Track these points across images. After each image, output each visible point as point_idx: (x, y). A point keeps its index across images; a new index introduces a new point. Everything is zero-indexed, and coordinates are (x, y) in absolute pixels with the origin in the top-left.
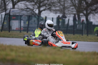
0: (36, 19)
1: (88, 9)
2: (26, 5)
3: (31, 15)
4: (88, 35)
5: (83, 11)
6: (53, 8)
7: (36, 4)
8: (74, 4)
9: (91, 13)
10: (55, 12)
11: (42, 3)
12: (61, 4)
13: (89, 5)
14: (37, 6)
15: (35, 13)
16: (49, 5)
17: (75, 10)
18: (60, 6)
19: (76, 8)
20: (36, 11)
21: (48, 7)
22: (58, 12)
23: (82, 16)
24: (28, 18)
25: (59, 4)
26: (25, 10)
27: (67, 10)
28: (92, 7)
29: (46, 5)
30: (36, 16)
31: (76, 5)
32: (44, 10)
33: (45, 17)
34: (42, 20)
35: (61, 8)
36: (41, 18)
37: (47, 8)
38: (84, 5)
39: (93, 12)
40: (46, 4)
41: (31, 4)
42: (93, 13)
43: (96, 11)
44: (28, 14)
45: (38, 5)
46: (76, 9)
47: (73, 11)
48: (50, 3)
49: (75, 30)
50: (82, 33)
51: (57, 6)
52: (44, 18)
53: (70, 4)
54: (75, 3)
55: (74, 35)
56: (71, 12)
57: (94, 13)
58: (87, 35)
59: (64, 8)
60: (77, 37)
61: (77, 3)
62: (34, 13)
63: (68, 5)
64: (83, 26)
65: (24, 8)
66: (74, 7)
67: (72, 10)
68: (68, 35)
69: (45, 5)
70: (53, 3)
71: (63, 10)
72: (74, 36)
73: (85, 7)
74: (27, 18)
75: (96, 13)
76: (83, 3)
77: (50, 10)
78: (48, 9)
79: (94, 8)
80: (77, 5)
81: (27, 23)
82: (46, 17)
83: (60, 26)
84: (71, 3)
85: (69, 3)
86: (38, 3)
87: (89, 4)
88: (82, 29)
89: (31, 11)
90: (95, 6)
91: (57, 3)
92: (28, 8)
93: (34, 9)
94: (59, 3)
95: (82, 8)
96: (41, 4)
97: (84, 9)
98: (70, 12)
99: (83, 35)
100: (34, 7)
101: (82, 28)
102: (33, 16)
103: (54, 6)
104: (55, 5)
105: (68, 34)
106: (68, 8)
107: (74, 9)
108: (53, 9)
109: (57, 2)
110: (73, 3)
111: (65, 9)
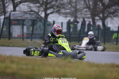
0: (42, 24)
1: (105, 12)
2: (30, 7)
3: (35, 19)
4: (105, 44)
5: (99, 14)
6: (62, 10)
7: (41, 6)
8: (88, 6)
9: (109, 17)
10: (65, 15)
11: (50, 5)
12: (72, 6)
13: (106, 7)
14: (43, 8)
15: (41, 17)
16: (58, 7)
17: (90, 13)
18: (71, 8)
19: (91, 11)
20: (41, 14)
21: (57, 10)
22: (69, 15)
23: (97, 20)
24: (32, 23)
25: (70, 6)
26: (29, 13)
27: (79, 13)
28: (109, 9)
29: (54, 7)
30: (42, 20)
31: (90, 7)
32: (52, 13)
33: (53, 22)
34: (50, 25)
35: (71, 10)
36: (48, 23)
37: (55, 11)
38: (100, 7)
39: (111, 15)
40: (54, 5)
41: (35, 6)
42: (111, 17)
43: (115, 15)
44: (32, 17)
47: (86, 15)
48: (58, 4)
51: (67, 7)
53: (83, 5)
54: (89, 4)
56: (84, 16)
57: (113, 17)
58: (103, 43)
59: (76, 10)
61: (91, 5)
62: (39, 17)
63: (81, 7)
64: (98, 33)
65: (27, 11)
66: (88, 9)
67: (85, 13)
69: (52, 7)
71: (74, 13)
73: (101, 10)
74: (30, 22)
75: (115, 16)
76: (99, 4)
77: (59, 13)
78: (57, 11)
79: (112, 11)
80: (92, 7)
81: (31, 29)
83: (71, 33)
84: (85, 4)
85: (81, 4)
86: (44, 5)
88: (98, 36)
89: (35, 15)
90: (113, 8)
91: (68, 5)
92: (31, 11)
93: (39, 12)
94: (70, 4)
96: (48, 6)
97: (99, 12)
98: (83, 15)
100: (39, 10)
101: (97, 34)
102: (38, 20)
103: (63, 8)
104: (65, 6)
106: (81, 10)
107: (88, 12)
108: (62, 12)
110: (86, 4)
111: (77, 12)
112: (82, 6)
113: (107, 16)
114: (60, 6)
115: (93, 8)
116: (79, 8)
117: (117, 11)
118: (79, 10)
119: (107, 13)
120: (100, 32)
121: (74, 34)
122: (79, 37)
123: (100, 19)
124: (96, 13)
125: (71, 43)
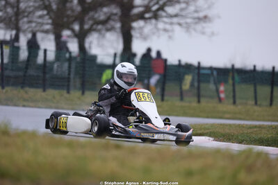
1: (86, 18)
4: (83, 93)
5: (72, 22)
8: (47, 3)
9: (95, 30)
13: (86, 9)
17: (50, 21)
18: (5, 6)
19: (52, 14)
22: (2, 25)
25: (3, 3)
27: (25, 19)
28: (96, 12)
31: (50, 5)
35: (6, 12)
38: (74, 8)
39: (100, 27)
42: (99, 31)
43: (108, 26)
46: (51, 18)
47: (42, 24)
49: (47, 76)
50: (68, 86)
53: (35, 1)
55: (44, 91)
56: (36, 27)
57: (103, 32)
58: (81, 92)
59: (18, 14)
60: (54, 97)
63: (30, 7)
64: (70, 67)
66: (45, 12)
67: (40, 20)
68: (26, 92)
71: (13, 19)
72: (43, 94)
73: (76, 13)
75: (108, 30)
76: (72, 2)
79: (102, 17)
80: (54, 7)
83: (5, 66)
87: (89, 3)
88: (69, 74)
90: (105, 10)
95: (68, 16)
97: (73, 19)
98: (34, 25)
99: (72, 92)
101: (67, 71)
105: (27, 89)
106: (30, 13)
107: (47, 17)
111: (20, 17)
112: (31, 4)
113: (90, 30)
115: (58, 9)
116: (26, 8)
117: (113, 17)
118: (26, 14)
119: (91, 22)
120: (73, 65)
121: (12, 70)
122: (25, 76)
123: (73, 35)
124: (65, 20)
125: (4, 91)
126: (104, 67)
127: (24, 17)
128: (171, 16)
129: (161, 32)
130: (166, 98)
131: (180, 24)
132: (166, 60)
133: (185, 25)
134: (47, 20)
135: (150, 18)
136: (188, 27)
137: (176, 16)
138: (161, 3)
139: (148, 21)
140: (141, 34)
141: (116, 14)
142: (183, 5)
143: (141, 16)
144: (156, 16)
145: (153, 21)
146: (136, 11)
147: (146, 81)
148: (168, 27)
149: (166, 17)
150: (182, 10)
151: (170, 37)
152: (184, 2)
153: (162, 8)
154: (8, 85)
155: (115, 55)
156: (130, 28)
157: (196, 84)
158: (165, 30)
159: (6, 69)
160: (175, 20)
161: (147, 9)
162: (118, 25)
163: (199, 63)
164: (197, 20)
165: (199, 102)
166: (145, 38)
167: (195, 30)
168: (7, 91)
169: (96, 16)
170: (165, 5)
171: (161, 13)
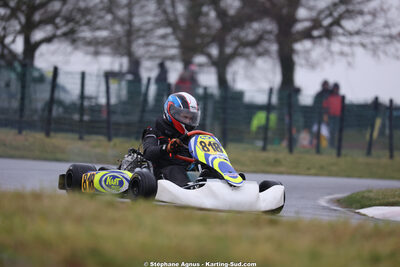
0: (13, 76)
1: (228, 38)
5: (208, 44)
6: (83, 31)
7: (13, 14)
8: (172, 17)
9: (242, 55)
10: (91, 49)
11: (42, 11)
12: (115, 17)
13: (230, 23)
14: (20, 23)
15: (11, 52)
16: (68, 19)
17: (176, 43)
18: (112, 23)
19: (181, 36)
20: (14, 41)
21: (64, 29)
22: (107, 50)
23: (201, 65)
25: (109, 17)
27: (141, 41)
28: (242, 30)
29: (58, 20)
30: (17, 65)
31: (176, 21)
32: (48, 40)
33: (52, 69)
34: (41, 79)
35: (114, 32)
36: (36, 74)
37: (59, 32)
38: (211, 24)
39: (248, 50)
40: (57, 14)
42: (246, 56)
43: (260, 49)
45: (23, 19)
46: (178, 39)
47: (164, 48)
48: (71, 11)
51: (99, 23)
52: (49, 75)
53: (155, 15)
54: (174, 13)
56: (156, 51)
57: (253, 57)
59: (131, 33)
61: (182, 14)
62: (6, 52)
63: (146, 23)
64: (205, 109)
66: (169, 30)
67: (161, 42)
69: (50, 20)
70: (85, 11)
71: (124, 40)
73: (213, 32)
75: (260, 55)
76: (207, 14)
77: (74, 41)
78: (65, 35)
79: (251, 37)
80: (182, 22)
82: (56, 70)
83: (112, 109)
84: (160, 12)
85: (148, 13)
86: (23, 12)
87: (232, 17)
90: (256, 25)
91: (102, 13)
93: (4, 37)
94: (109, 10)
95: (202, 36)
96: (37, 17)
97: (209, 39)
98: (153, 49)
100: (4, 28)
103: (88, 23)
104: (94, 18)
106: (147, 31)
107: (172, 38)
108: (84, 38)
109: (101, 10)
110: (165, 12)
111: (134, 37)
112: (149, 18)
113: (235, 55)
114: (78, 17)
115: (188, 25)
116: (142, 24)
117: (267, 37)
118: (142, 33)
119: (235, 44)
122: (141, 121)
123: (209, 62)
124: (198, 41)
125: (112, 143)
126: (254, 108)
127: (139, 37)
128: (351, 34)
129: (337, 57)
130: (343, 152)
131: (363, 46)
132: (343, 98)
133: (370, 46)
134: (173, 41)
135: (320, 37)
136: (374, 50)
137: (358, 33)
138: (336, 14)
139: (318, 41)
140: (307, 60)
141: (270, 32)
142: (368, 18)
143: (307, 35)
144: (328, 34)
145: (325, 41)
146: (299, 27)
147: (315, 128)
148: (346, 49)
149: (344, 35)
150: (366, 24)
151: (349, 64)
152: (370, 13)
153: (337, 22)
154: (117, 135)
155: (271, 91)
156: (292, 51)
157: (387, 131)
158: (342, 54)
159: (114, 113)
160: (356, 39)
161: (316, 23)
162: (274, 48)
163: (391, 101)
164: (388, 39)
165: (391, 156)
166: (313, 66)
167: (385, 53)
168: (115, 145)
169: (242, 34)
170: (341, 17)
171: (336, 29)
